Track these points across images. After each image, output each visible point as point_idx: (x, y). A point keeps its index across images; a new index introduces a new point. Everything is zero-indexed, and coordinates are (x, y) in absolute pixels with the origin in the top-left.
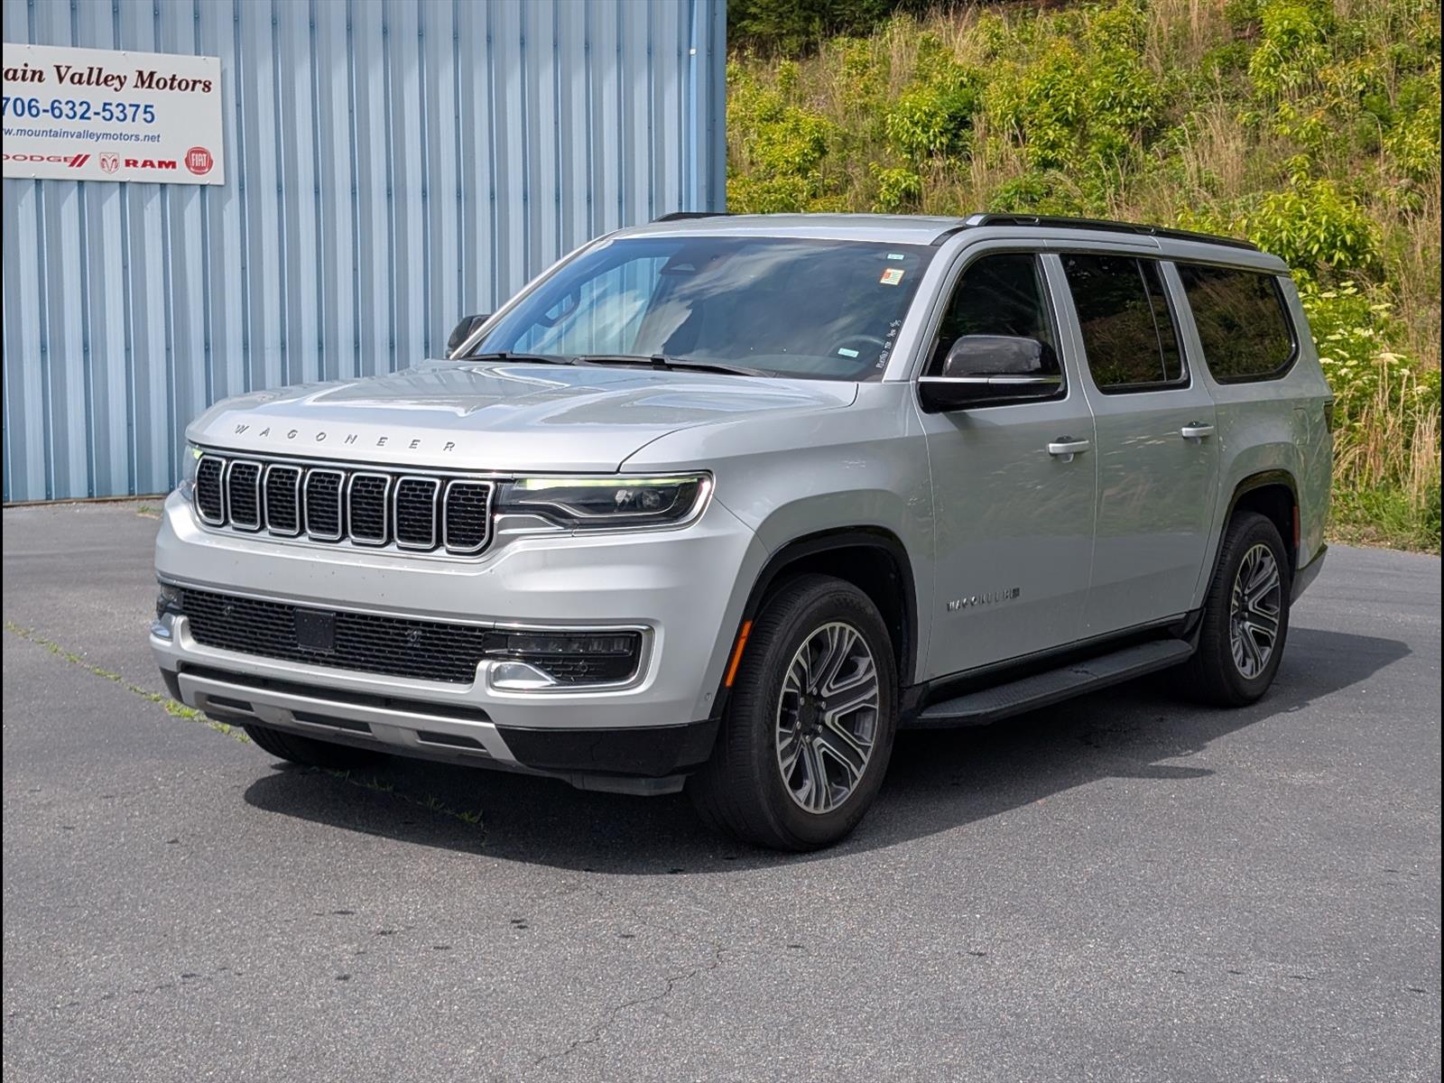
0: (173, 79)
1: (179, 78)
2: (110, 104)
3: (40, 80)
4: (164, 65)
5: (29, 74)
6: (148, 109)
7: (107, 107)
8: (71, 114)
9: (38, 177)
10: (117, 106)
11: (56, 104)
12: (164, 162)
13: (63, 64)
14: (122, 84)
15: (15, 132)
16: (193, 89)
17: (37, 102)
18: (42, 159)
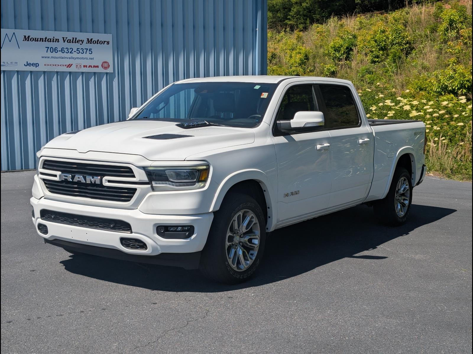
0: (98, 41)
1: (100, 40)
2: (79, 49)
3: (58, 42)
4: (95, 37)
5: (55, 40)
6: (90, 50)
7: (78, 50)
8: (67, 52)
9: (57, 71)
10: (81, 49)
11: (63, 49)
12: (95, 66)
13: (65, 37)
14: (82, 43)
15: (50, 57)
16: (104, 44)
17: (57, 48)
18: (59, 65)
